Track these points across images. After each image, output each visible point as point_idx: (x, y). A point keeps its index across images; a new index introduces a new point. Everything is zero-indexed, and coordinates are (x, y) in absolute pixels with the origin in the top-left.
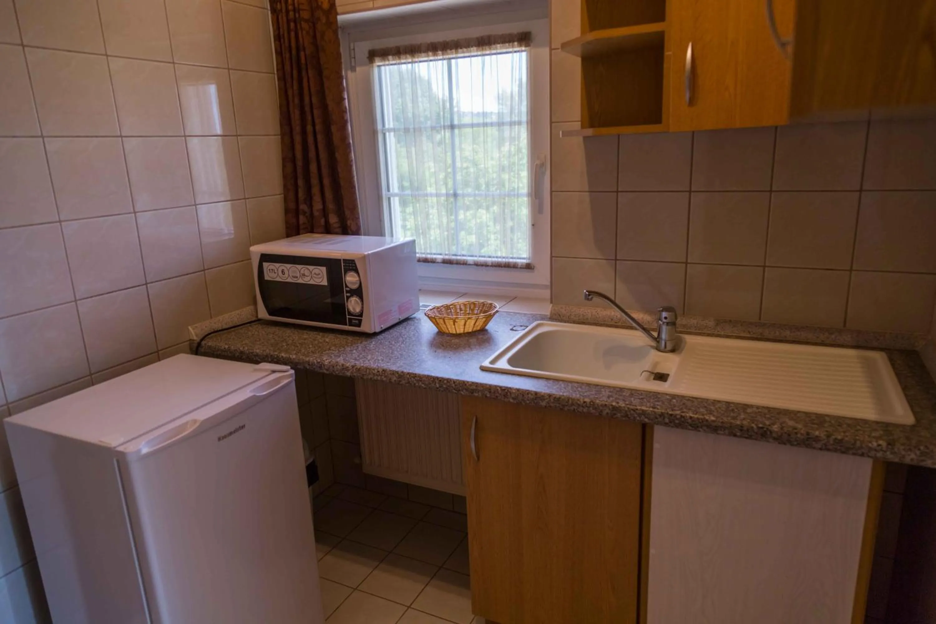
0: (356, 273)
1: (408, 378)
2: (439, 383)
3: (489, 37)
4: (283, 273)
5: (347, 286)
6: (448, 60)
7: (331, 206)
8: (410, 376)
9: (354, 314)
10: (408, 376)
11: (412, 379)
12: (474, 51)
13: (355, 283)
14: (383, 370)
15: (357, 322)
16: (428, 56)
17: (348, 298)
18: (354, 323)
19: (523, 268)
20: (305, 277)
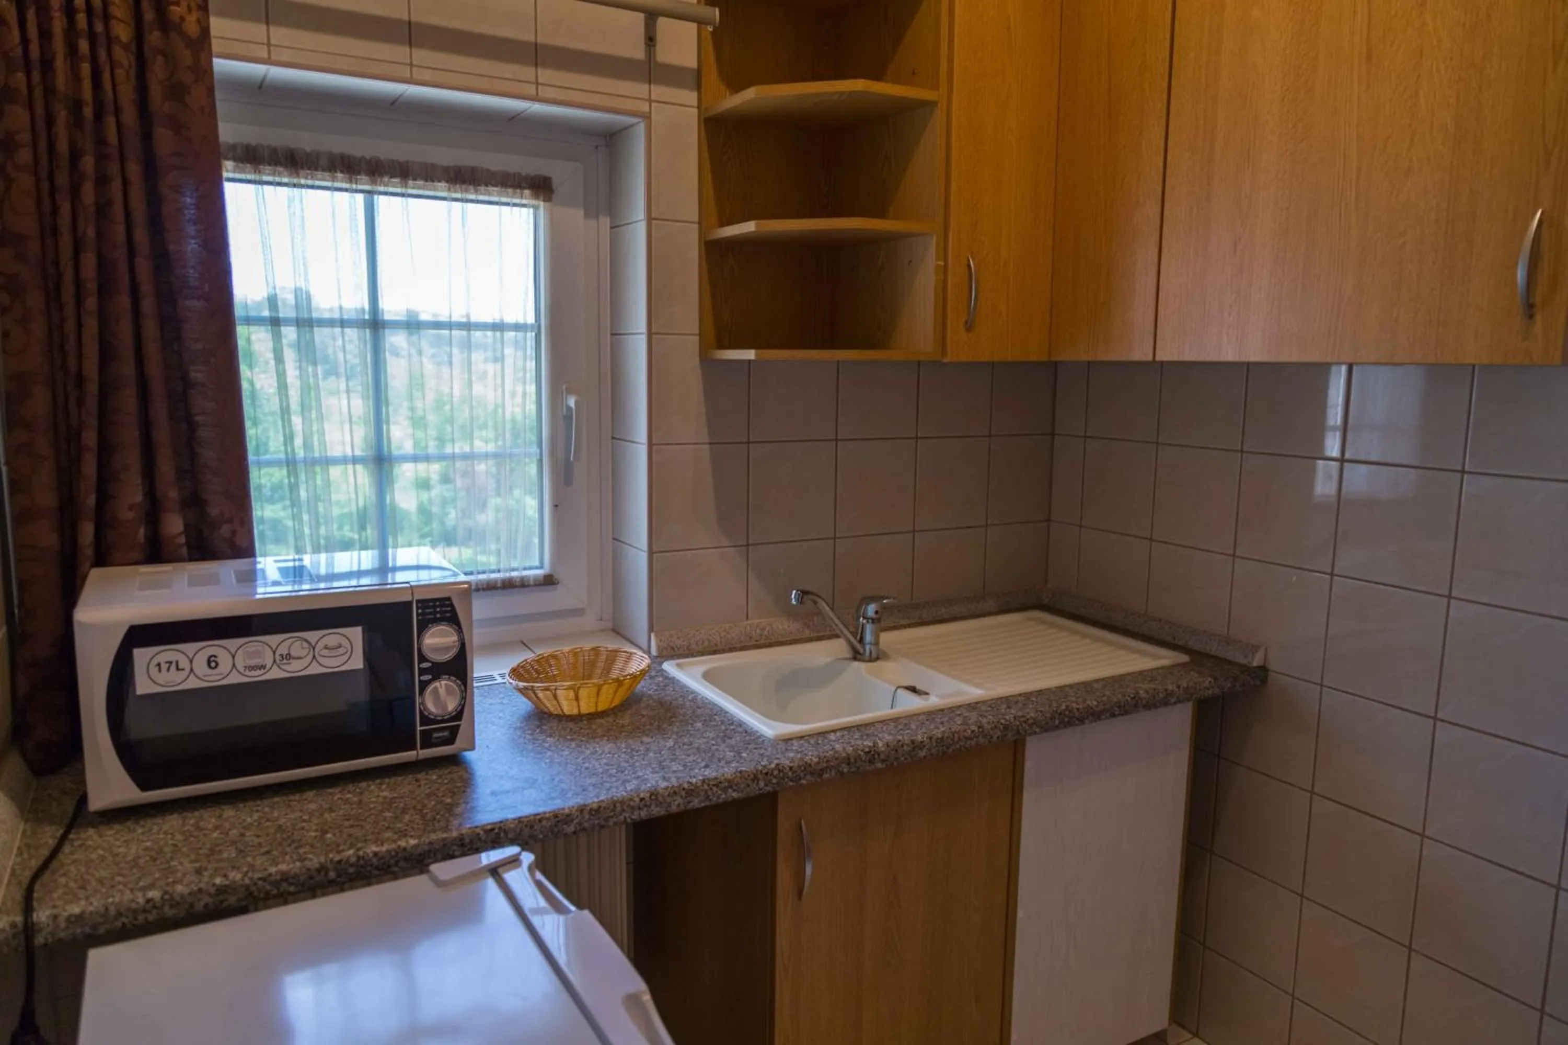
0: (451, 627)
1: (706, 792)
2: (764, 780)
3: (473, 170)
4: (213, 664)
5: (422, 658)
6: (367, 195)
7: (172, 494)
8: (708, 785)
9: (440, 718)
10: (706, 787)
11: (715, 789)
12: (441, 188)
13: (446, 649)
14: (652, 794)
15: (446, 734)
16: (334, 179)
17: (424, 685)
18: (437, 738)
19: (539, 585)
20: (291, 661)
